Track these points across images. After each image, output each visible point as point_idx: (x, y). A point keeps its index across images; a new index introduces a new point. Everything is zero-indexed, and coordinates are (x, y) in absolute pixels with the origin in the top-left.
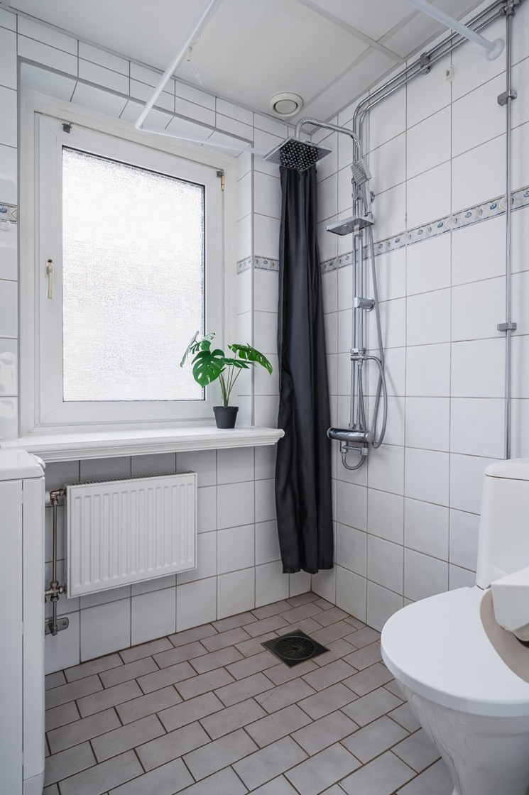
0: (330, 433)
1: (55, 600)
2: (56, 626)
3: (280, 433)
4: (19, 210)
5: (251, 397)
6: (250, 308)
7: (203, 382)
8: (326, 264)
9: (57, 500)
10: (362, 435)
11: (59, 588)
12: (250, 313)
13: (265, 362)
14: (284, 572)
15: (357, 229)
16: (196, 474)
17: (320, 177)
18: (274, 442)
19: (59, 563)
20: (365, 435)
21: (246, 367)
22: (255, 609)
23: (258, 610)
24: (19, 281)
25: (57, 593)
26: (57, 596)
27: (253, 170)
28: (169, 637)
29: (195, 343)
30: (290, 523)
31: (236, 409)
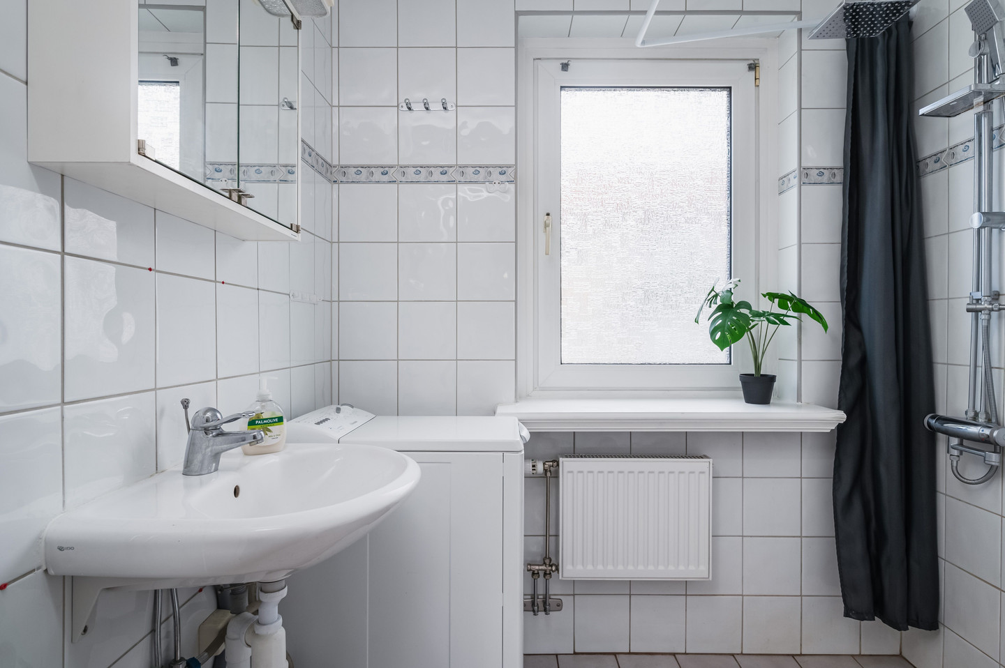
0: (929, 423)
1: (548, 577)
2: (549, 604)
3: (841, 416)
4: (516, 170)
5: (795, 364)
6: (795, 240)
7: (722, 343)
8: (928, 161)
9: (550, 471)
10: (987, 432)
11: (551, 566)
12: (795, 249)
13: (817, 316)
14: (847, 614)
15: (978, 104)
16: (711, 460)
17: (916, 31)
18: (828, 428)
19: (552, 539)
20: (992, 433)
21: (786, 323)
22: (801, 655)
23: (806, 658)
24: (516, 242)
25: (550, 570)
26: (550, 574)
27: (800, 50)
28: (677, 656)
29: (713, 293)
30: (859, 547)
31: (772, 379)
